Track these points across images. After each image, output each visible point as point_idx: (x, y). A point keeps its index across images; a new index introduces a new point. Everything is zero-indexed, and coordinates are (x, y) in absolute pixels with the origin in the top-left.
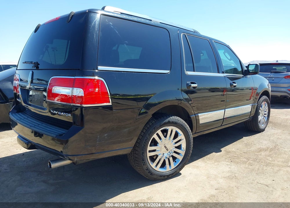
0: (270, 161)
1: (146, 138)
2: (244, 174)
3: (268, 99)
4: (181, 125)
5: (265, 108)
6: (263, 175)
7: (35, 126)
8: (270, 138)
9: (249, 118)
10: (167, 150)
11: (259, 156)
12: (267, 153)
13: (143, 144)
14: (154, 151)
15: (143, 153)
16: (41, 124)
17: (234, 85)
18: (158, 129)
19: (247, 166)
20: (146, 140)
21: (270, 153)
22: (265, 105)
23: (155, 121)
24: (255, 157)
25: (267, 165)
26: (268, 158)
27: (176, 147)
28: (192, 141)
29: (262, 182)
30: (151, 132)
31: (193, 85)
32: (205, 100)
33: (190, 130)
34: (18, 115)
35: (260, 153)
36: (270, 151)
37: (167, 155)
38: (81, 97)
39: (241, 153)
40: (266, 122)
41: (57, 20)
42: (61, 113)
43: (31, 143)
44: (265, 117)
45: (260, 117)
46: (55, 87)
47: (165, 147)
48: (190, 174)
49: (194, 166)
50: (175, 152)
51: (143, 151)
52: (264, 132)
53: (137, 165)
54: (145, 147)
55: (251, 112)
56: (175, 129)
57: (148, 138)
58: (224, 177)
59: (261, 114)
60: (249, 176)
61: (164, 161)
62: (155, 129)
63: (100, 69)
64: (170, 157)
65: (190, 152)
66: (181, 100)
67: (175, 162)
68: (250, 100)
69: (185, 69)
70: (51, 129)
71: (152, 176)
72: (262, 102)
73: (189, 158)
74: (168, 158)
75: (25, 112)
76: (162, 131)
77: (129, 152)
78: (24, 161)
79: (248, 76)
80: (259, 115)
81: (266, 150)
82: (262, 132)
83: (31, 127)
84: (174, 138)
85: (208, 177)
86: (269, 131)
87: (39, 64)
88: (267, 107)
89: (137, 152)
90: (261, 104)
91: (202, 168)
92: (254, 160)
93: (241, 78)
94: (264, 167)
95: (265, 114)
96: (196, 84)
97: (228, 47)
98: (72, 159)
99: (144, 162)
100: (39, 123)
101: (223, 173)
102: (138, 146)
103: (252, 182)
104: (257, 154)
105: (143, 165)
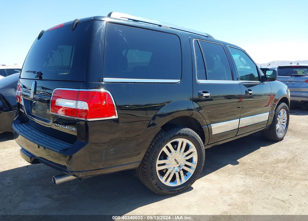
0: (287, 173)
1: (155, 152)
2: (260, 189)
3: (287, 106)
4: (193, 137)
5: (284, 116)
6: (279, 189)
7: (39, 140)
8: (288, 147)
9: (266, 126)
10: (178, 163)
11: (276, 168)
12: (285, 165)
13: (152, 158)
14: (164, 164)
15: (152, 167)
16: (45, 137)
17: (250, 92)
18: (167, 142)
19: (263, 179)
20: (155, 153)
21: (288, 165)
22: (284, 113)
23: (165, 133)
24: (271, 170)
25: (284, 178)
26: (286, 170)
27: (187, 160)
28: (204, 153)
29: (278, 197)
30: (160, 145)
31: (205, 95)
32: (220, 107)
33: (202, 142)
34: (21, 126)
35: (277, 165)
36: (288, 163)
37: (177, 169)
38: (86, 110)
39: (257, 165)
40: (284, 131)
41: (61, 27)
42: (65, 127)
43: (35, 157)
44: (283, 125)
45: (278, 125)
46: (58, 100)
47: (175, 160)
48: (202, 188)
49: (207, 179)
50: (186, 165)
51: (152, 166)
52: (282, 141)
53: (146, 179)
54: (154, 161)
55: (268, 120)
56: (186, 141)
57: (157, 151)
58: (238, 192)
59: (279, 123)
60: (265, 191)
61: (175, 175)
62: (164, 142)
63: (105, 81)
64: (180, 170)
65: (202, 165)
66: (192, 110)
67: (186, 175)
68: (268, 106)
69: (197, 78)
70: (55, 143)
71: (162, 191)
72: (280, 110)
73: (201, 171)
74: (178, 171)
75: (28, 122)
76: (172, 144)
77: (138, 166)
78: (28, 174)
79: (266, 83)
80: (277, 123)
81: (283, 162)
82: (280, 141)
83: (34, 140)
84: (185, 151)
85: (220, 192)
86: (289, 140)
87: (42, 74)
88: (286, 115)
89: (145, 166)
90: (279, 112)
91: (214, 182)
92: (271, 173)
93: (258, 84)
94: (281, 180)
95: (283, 122)
96: (208, 93)
97: (244, 52)
98: (77, 175)
99: (152, 176)
100: (43, 136)
101: (237, 187)
102: (146, 159)
103: (267, 197)
104: (274, 166)
105: (151, 180)
